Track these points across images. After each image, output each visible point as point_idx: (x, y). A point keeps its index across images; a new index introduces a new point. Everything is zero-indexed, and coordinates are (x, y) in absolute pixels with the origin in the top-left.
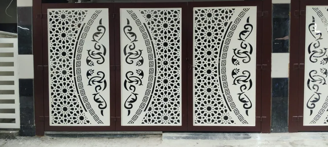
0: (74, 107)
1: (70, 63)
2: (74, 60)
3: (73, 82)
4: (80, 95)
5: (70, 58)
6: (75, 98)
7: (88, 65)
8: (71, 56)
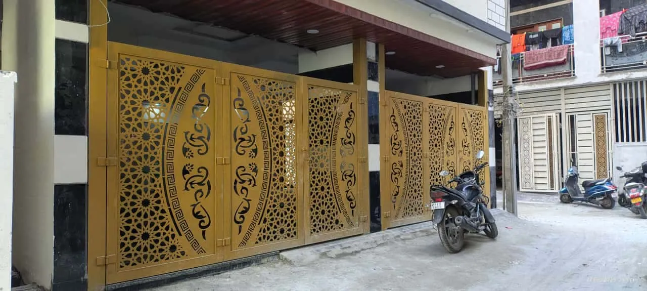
0: (162, 230)
1: (156, 153)
2: (163, 148)
3: (160, 186)
4: (172, 209)
5: (157, 143)
6: (164, 215)
7: (185, 155)
8: (159, 140)
